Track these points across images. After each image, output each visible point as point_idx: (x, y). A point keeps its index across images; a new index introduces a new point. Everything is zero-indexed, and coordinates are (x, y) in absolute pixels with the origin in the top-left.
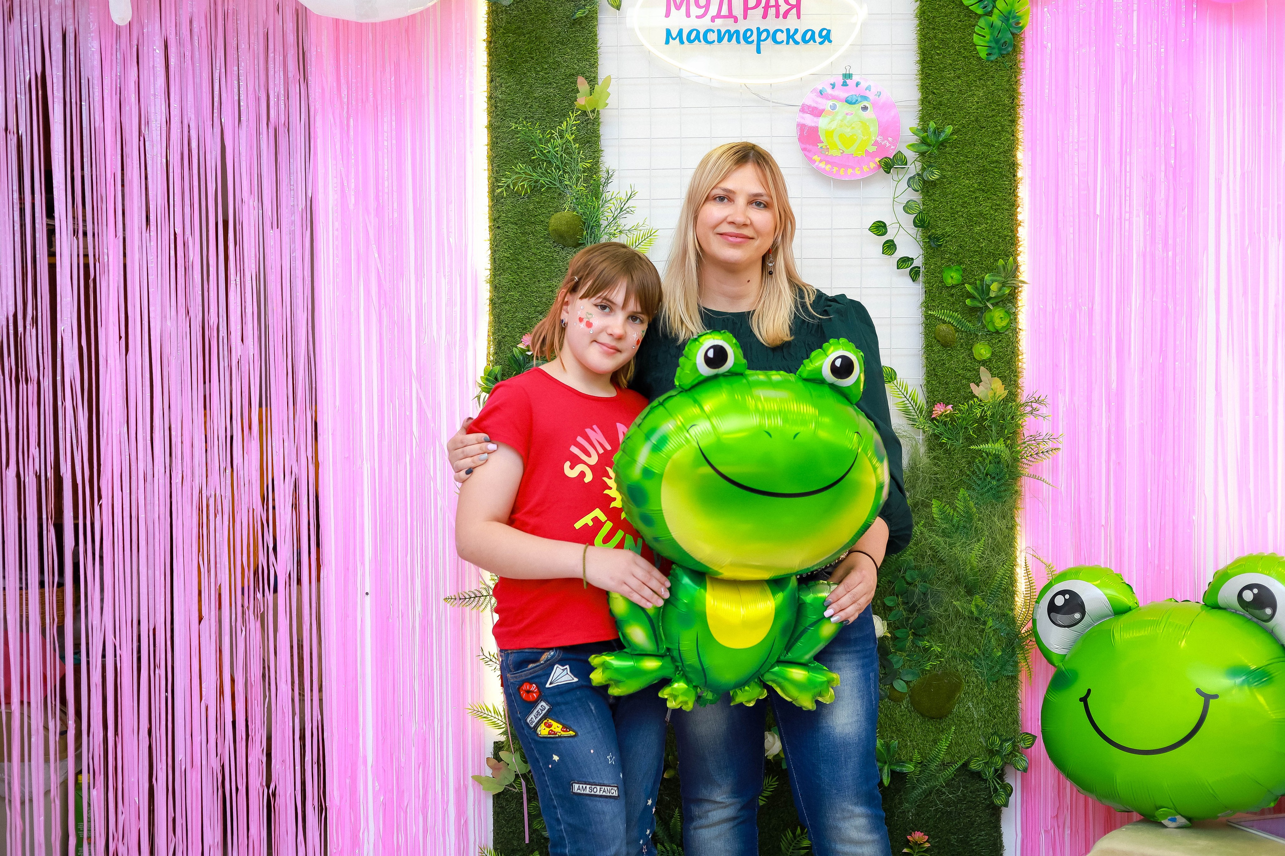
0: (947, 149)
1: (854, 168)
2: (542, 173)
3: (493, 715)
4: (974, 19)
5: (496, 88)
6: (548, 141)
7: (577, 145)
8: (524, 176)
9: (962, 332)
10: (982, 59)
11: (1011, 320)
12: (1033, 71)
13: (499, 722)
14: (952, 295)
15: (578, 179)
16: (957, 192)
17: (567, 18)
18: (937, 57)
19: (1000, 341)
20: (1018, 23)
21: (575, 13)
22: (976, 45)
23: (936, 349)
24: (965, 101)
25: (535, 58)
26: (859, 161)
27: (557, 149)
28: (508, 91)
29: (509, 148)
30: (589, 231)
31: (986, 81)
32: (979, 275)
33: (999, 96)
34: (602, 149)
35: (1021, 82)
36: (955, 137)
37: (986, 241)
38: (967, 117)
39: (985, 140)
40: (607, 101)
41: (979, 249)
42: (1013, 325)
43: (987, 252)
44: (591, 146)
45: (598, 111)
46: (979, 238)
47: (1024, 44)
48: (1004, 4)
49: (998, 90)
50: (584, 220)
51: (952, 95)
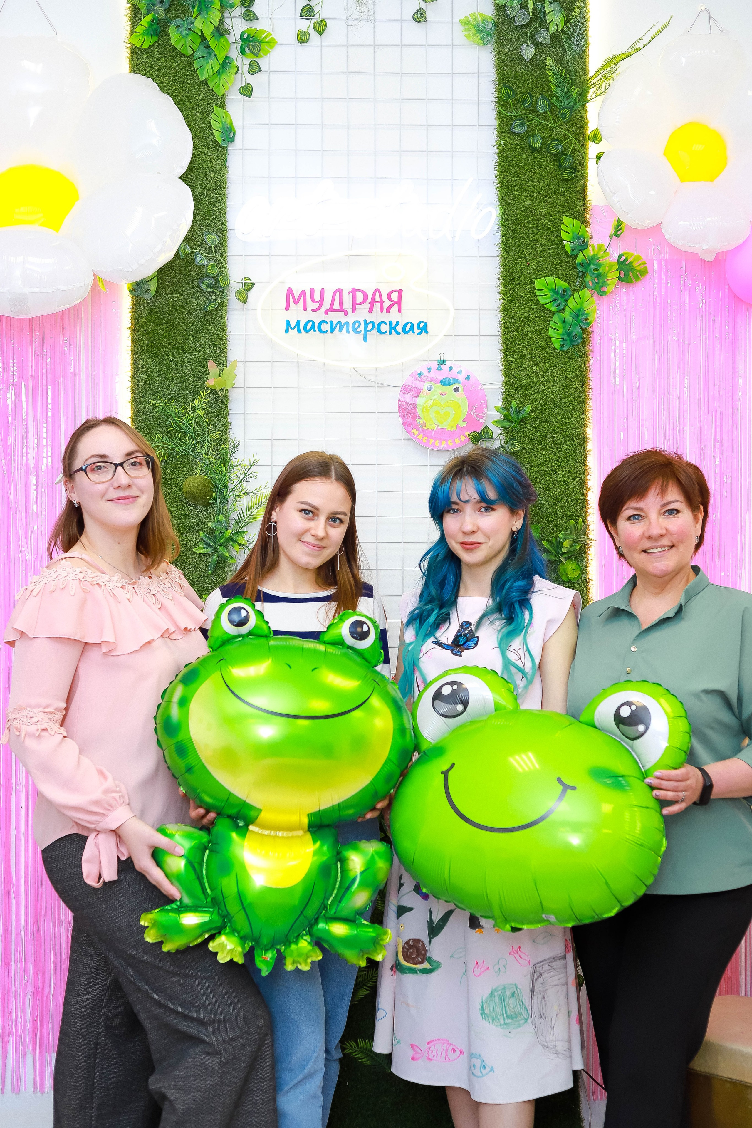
0: (527, 425)
1: (447, 441)
2: (178, 442)
4: (550, 315)
5: (138, 369)
6: (183, 415)
7: (207, 419)
8: (162, 445)
10: (556, 349)
11: (581, 571)
12: (600, 359)
15: (209, 448)
16: (535, 462)
17: (200, 310)
18: (518, 347)
20: (586, 319)
21: (207, 306)
22: (551, 337)
24: (542, 384)
25: (173, 344)
26: (452, 435)
27: (190, 422)
28: (148, 372)
29: (149, 421)
30: (218, 493)
31: (560, 368)
32: (554, 533)
33: (571, 380)
34: (230, 422)
35: (590, 368)
36: (533, 415)
37: (560, 504)
38: (544, 398)
39: (559, 418)
40: (234, 382)
41: (554, 511)
42: (583, 576)
43: (561, 513)
44: (220, 420)
45: (226, 390)
46: (555, 501)
47: (592, 337)
48: (574, 303)
49: (570, 375)
50: (213, 483)
51: (531, 379)
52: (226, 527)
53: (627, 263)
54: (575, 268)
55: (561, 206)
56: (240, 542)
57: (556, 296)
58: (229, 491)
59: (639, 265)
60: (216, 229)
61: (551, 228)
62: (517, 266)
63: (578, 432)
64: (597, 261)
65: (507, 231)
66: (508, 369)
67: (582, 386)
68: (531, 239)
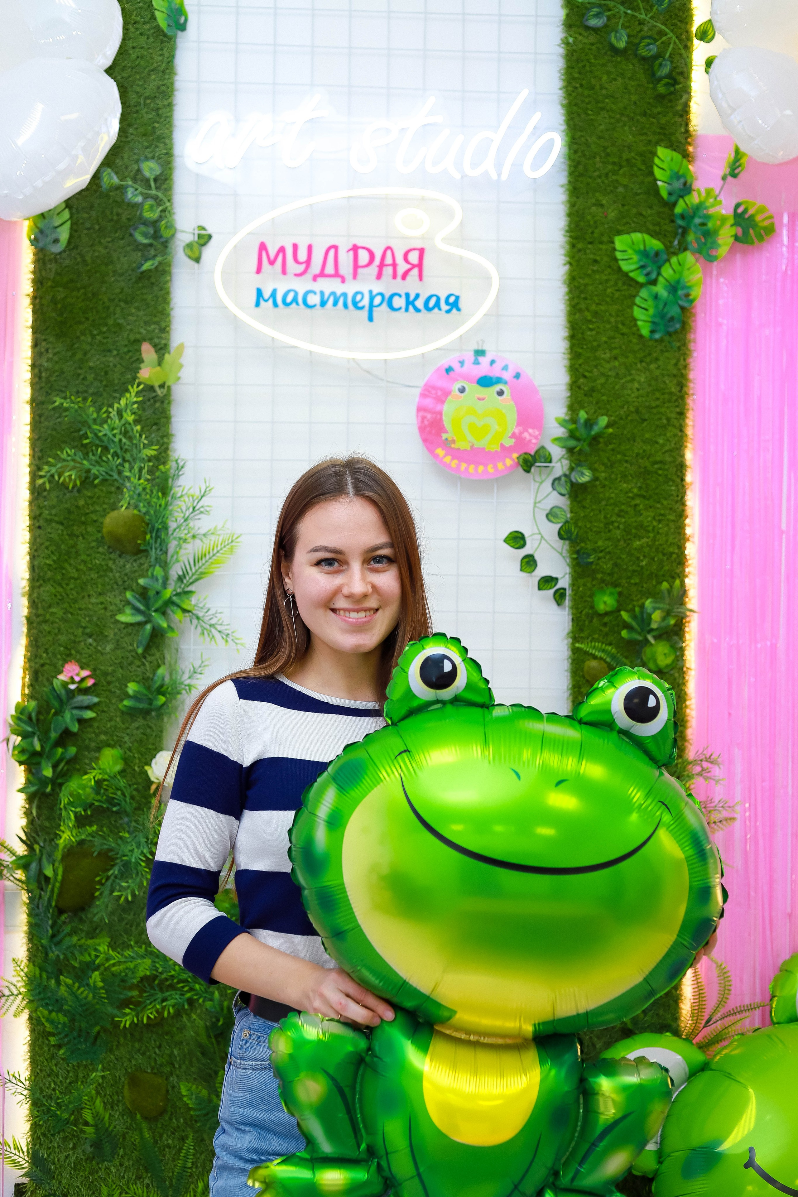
0: (600, 446)
1: (486, 465)
2: (96, 461)
3: (13, 1151)
4: (635, 289)
5: (41, 354)
6: (105, 421)
7: (139, 428)
8: (72, 464)
10: (645, 337)
11: (677, 657)
12: (706, 354)
13: (20, 1160)
14: (605, 624)
15: (141, 469)
16: (612, 498)
17: (133, 270)
18: (589, 333)
20: (687, 295)
21: (142, 265)
22: (635, 320)
24: (623, 387)
25: (91, 319)
26: (493, 457)
27: (115, 432)
28: (56, 358)
29: (55, 430)
30: (154, 535)
31: (648, 364)
32: (638, 600)
33: (665, 382)
34: (173, 433)
35: (692, 366)
36: (610, 430)
37: (647, 559)
38: (626, 407)
39: (647, 436)
40: (179, 375)
41: (639, 569)
42: (679, 663)
43: (648, 572)
44: (159, 429)
45: (169, 387)
46: (639, 555)
47: (695, 321)
48: (671, 271)
49: (663, 375)
50: (147, 521)
51: (607, 380)
52: (165, 585)
53: (746, 216)
54: (673, 221)
55: (654, 133)
56: (185, 606)
57: (645, 260)
58: (170, 532)
59: (764, 220)
60: (157, 154)
61: (639, 164)
62: (589, 217)
63: (673, 457)
64: (705, 212)
65: (576, 167)
66: (574, 365)
67: (680, 391)
68: (610, 179)
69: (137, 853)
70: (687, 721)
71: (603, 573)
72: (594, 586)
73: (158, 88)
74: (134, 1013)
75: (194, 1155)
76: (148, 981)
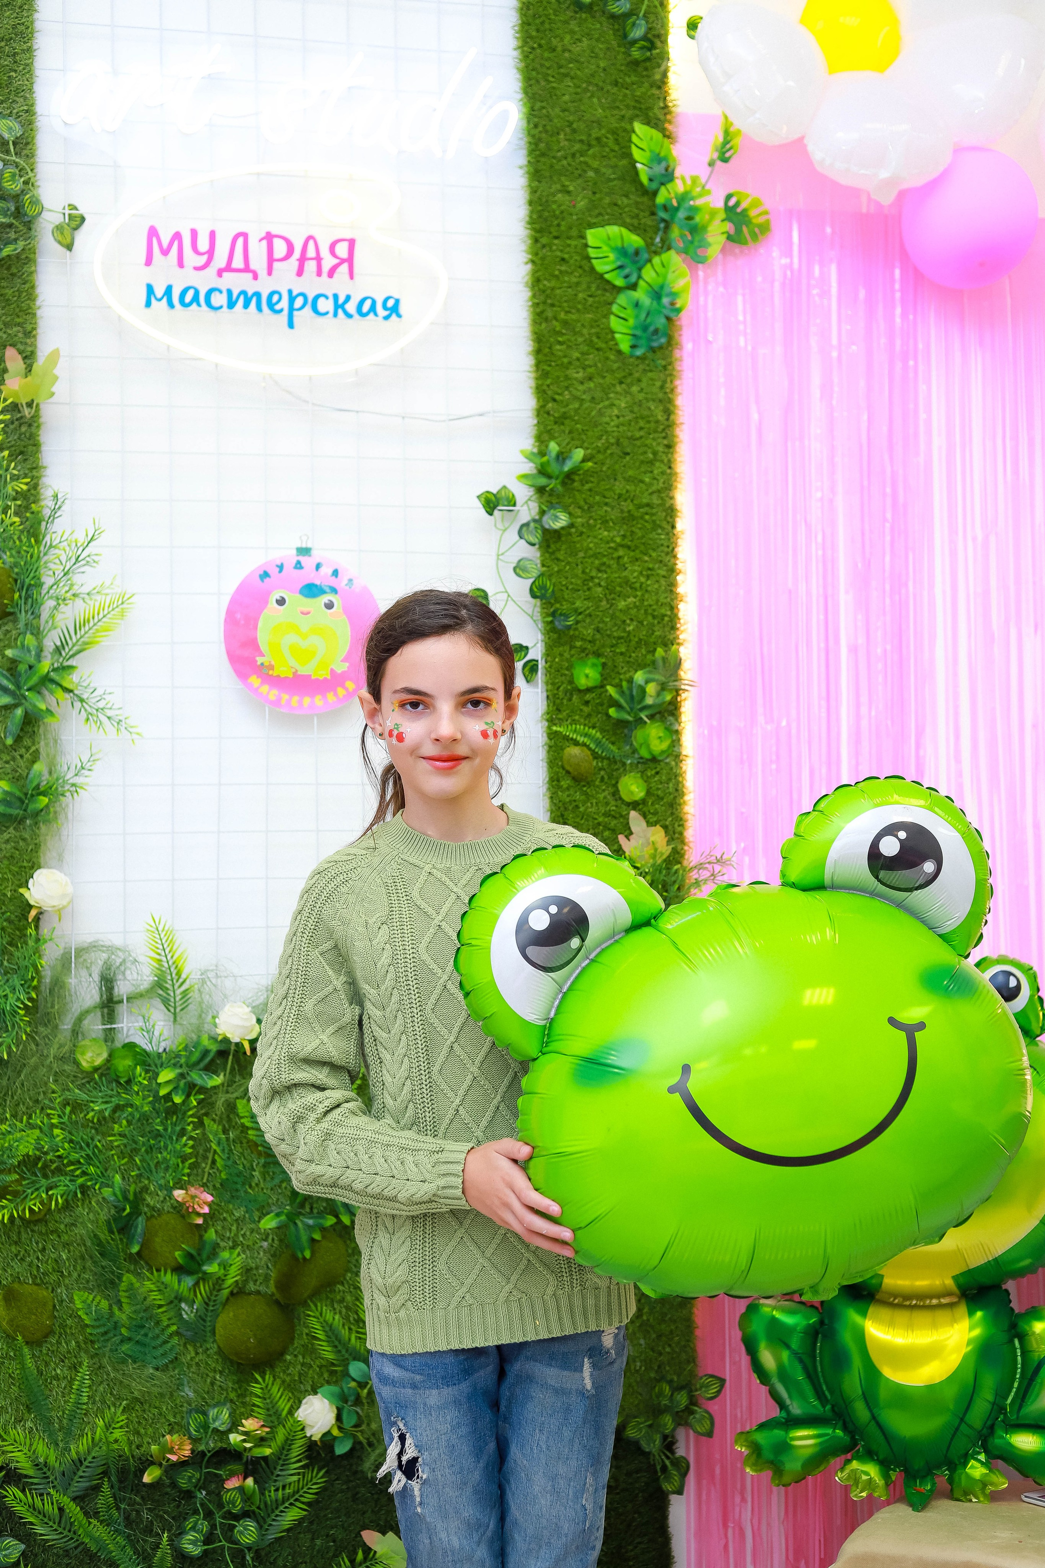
0: (576, 484)
4: (611, 294)
7: (5, 455)
9: (603, 758)
10: (624, 354)
11: (673, 741)
14: (587, 703)
16: (591, 549)
18: (558, 347)
19: (657, 773)
20: (673, 304)
22: (613, 332)
23: (564, 783)
24: (601, 413)
30: (23, 594)
31: (630, 385)
32: (625, 673)
33: (649, 409)
34: (45, 465)
35: (679, 390)
36: (590, 464)
37: (635, 623)
38: (604, 437)
39: (631, 473)
40: (53, 389)
41: (625, 635)
42: (676, 749)
43: (636, 639)
44: (26, 460)
45: (38, 405)
46: (625, 618)
47: (680, 335)
48: (654, 274)
49: (647, 400)
50: (14, 576)
51: (581, 405)
52: (39, 657)
53: (739, 210)
54: (653, 214)
55: (628, 107)
56: (65, 684)
57: (623, 259)
58: (44, 592)
59: (759, 215)
60: (15, 111)
61: (611, 143)
62: (554, 207)
63: (662, 499)
64: (692, 203)
65: (536, 145)
66: (542, 385)
67: (668, 419)
68: (577, 161)
69: (12, 999)
70: (686, 821)
71: (582, 639)
72: (572, 656)
73: (14, 27)
74: (12, 1205)
75: (90, 1387)
76: (29, 1163)
